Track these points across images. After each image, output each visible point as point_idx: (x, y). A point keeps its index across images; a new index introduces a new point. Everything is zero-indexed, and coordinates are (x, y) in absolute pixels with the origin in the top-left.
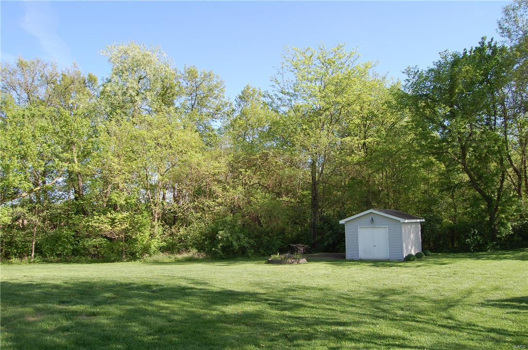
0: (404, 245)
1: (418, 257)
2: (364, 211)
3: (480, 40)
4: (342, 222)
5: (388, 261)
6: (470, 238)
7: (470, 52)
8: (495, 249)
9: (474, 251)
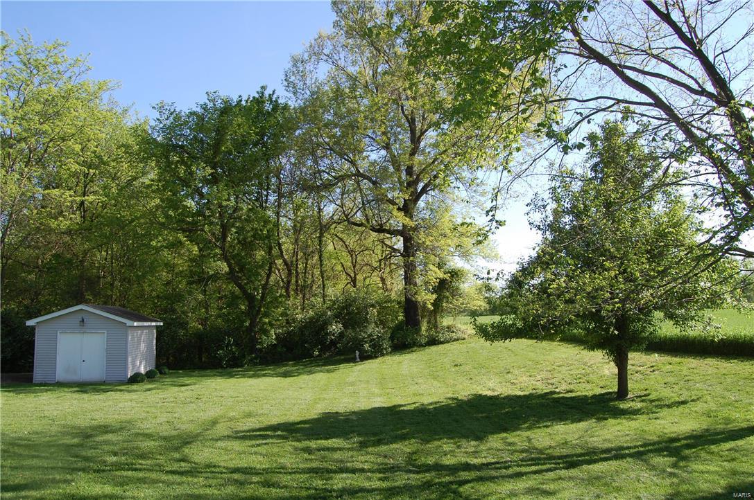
0: (130, 359)
1: (150, 376)
2: (71, 306)
3: (259, 90)
4: (30, 323)
5: (103, 383)
6: (223, 349)
7: (247, 101)
8: (253, 364)
9: (226, 368)
